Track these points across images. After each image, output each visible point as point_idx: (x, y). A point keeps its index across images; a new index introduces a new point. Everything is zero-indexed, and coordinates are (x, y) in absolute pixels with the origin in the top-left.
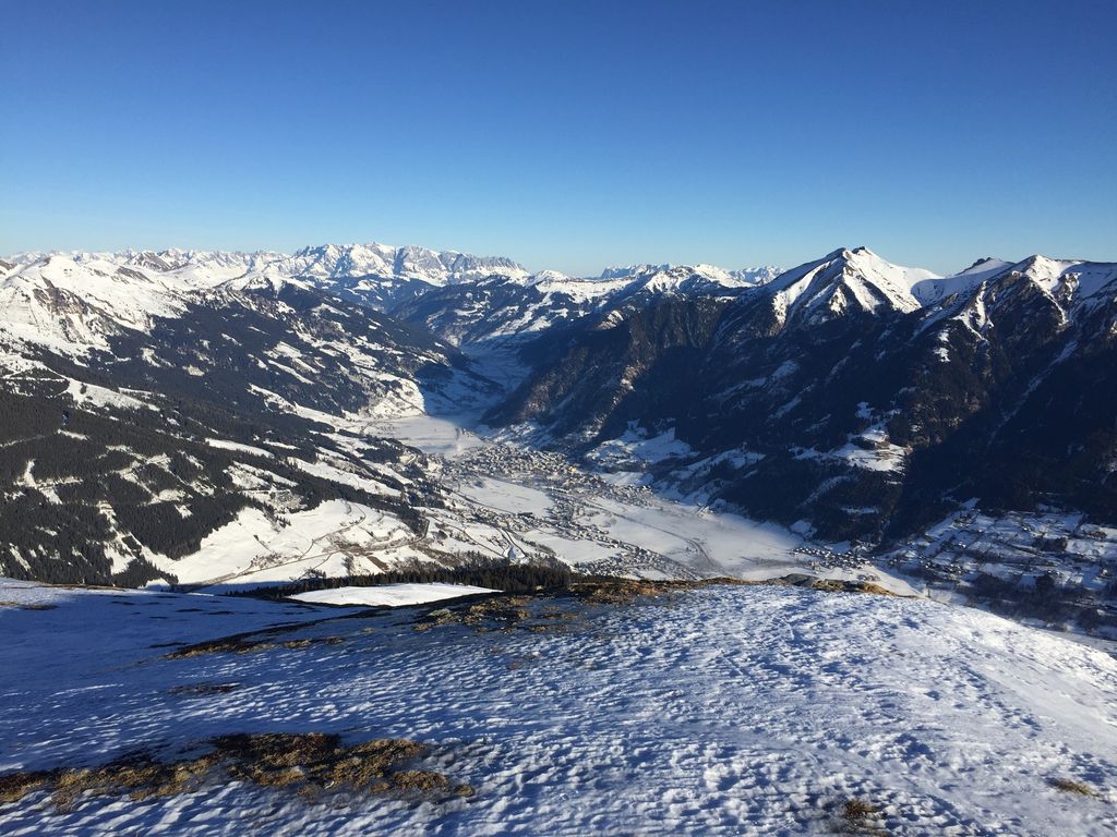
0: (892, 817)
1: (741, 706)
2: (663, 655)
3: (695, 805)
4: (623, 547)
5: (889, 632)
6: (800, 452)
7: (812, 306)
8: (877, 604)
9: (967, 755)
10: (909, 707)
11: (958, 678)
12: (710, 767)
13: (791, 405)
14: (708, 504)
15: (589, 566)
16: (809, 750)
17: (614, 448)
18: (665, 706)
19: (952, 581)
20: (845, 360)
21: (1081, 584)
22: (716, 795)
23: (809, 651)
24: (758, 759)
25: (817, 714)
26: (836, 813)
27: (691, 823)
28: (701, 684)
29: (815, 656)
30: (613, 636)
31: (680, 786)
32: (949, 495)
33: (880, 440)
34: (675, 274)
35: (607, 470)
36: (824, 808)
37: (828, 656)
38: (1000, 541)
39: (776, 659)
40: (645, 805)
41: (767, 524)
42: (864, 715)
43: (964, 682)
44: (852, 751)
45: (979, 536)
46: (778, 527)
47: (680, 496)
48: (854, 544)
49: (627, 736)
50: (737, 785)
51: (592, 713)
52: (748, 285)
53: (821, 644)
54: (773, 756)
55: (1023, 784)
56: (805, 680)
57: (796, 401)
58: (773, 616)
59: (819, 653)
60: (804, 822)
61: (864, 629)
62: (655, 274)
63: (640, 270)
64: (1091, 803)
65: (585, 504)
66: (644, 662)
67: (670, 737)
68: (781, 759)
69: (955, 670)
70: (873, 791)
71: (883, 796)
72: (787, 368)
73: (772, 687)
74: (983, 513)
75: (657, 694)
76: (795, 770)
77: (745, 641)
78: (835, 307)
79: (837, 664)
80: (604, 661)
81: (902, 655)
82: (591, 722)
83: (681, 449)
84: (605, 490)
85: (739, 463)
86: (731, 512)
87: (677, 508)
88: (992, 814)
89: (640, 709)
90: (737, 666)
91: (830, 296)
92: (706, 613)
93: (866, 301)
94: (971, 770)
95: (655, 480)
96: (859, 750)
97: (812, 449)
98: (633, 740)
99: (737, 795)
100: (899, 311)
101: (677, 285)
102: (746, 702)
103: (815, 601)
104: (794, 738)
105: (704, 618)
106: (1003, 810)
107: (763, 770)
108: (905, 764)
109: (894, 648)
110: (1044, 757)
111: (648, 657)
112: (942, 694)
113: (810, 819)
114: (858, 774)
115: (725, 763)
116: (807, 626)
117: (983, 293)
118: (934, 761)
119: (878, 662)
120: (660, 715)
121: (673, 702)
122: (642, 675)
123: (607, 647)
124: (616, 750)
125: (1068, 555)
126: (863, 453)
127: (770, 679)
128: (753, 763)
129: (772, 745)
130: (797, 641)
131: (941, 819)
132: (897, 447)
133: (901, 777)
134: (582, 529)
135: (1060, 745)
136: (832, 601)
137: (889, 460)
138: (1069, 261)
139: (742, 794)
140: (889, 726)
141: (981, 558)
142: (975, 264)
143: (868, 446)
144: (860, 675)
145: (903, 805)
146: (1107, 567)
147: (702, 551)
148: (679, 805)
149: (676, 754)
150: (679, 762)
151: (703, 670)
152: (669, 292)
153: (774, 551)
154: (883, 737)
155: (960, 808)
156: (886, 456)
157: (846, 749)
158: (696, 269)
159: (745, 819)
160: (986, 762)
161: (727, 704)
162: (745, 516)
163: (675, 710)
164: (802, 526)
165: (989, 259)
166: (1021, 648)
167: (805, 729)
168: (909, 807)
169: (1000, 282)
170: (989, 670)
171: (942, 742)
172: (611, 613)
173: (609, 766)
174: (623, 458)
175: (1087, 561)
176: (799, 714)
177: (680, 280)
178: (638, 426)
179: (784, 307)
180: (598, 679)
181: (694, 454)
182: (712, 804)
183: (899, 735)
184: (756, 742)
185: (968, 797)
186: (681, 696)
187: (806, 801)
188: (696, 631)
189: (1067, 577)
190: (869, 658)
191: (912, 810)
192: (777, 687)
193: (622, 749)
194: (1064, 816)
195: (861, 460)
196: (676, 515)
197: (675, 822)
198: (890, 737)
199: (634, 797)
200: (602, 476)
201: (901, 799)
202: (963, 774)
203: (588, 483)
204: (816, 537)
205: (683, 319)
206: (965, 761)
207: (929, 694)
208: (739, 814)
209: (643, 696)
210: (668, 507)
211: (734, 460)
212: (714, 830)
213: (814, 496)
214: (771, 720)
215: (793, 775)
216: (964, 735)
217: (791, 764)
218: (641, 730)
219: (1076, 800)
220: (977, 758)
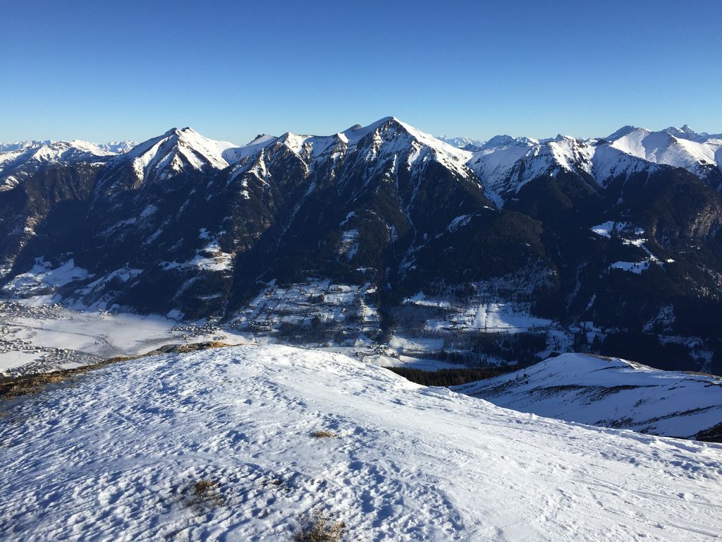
0: (224, 484)
1: (125, 443)
2: (67, 422)
3: (92, 520)
4: (45, 351)
5: (222, 369)
6: (167, 265)
7: (160, 167)
8: (217, 354)
9: (267, 433)
10: (234, 413)
11: (263, 388)
12: (103, 490)
13: (156, 235)
14: (107, 309)
15: (19, 370)
16: (172, 458)
17: (26, 280)
18: (69, 458)
19: (267, 330)
20: (187, 202)
21: (334, 319)
22: (107, 508)
23: (172, 394)
24: (137, 475)
25: (177, 434)
26: (190, 494)
27: (90, 533)
28: (97, 435)
29: (176, 396)
30: (27, 418)
31: (81, 511)
32: (259, 280)
33: (216, 251)
34: (56, 147)
35: (23, 297)
36: (182, 493)
37: (185, 394)
38: (290, 302)
39: (150, 405)
40: (54, 532)
41: (151, 315)
42: (207, 426)
43: (266, 389)
44: (199, 450)
45: (279, 301)
46: (159, 316)
47: (85, 307)
48: (208, 319)
49: (39, 487)
50: (122, 497)
51: (10, 479)
52: (114, 154)
53: (180, 387)
54: (146, 470)
55: (298, 441)
56: (170, 414)
57: (159, 232)
58: (149, 376)
59: (179, 394)
60: (168, 507)
61: (207, 371)
62: (40, 148)
63: (27, 145)
64: (332, 441)
65: (8, 324)
66: (53, 430)
67: (73, 479)
68: (153, 470)
69: (261, 383)
70: (212, 472)
71: (219, 472)
72: (149, 210)
73: (147, 424)
74: (279, 288)
75: (63, 451)
76: (162, 474)
77: (128, 398)
78: (176, 167)
79: (190, 398)
80: (20, 438)
81: (230, 382)
82: (10, 485)
83: (80, 273)
84: (24, 311)
85: (125, 278)
86: (124, 312)
87: (84, 315)
88: (281, 464)
89: (50, 465)
90: (123, 416)
91: (171, 160)
92: (100, 385)
93: (196, 163)
94: (269, 441)
95: (64, 298)
96: (204, 449)
97: (174, 262)
98: (43, 489)
99: (123, 503)
100: (216, 168)
101: (59, 155)
102: (129, 439)
103: (178, 360)
104: (163, 453)
105: (98, 389)
106: (286, 459)
107: (140, 481)
108: (232, 449)
109: (225, 380)
110: (308, 422)
111: (55, 426)
112: (254, 400)
113: (172, 503)
114: (203, 464)
115: (114, 485)
116: (172, 378)
117: (263, 156)
118: (249, 442)
119: (216, 390)
120: (65, 465)
121: (75, 453)
122: (51, 441)
123: (22, 427)
124: (30, 500)
125: (325, 304)
126: (207, 261)
127: (146, 419)
128: (134, 478)
129: (147, 462)
130: (165, 389)
131: (253, 476)
132: (227, 254)
133: (229, 458)
134: (9, 343)
135: (317, 412)
136: (188, 358)
137: (222, 263)
138: (306, 136)
139: (126, 501)
140: (222, 428)
141: (281, 314)
142: (256, 138)
143: (209, 255)
144: (205, 401)
145: (231, 475)
146: (345, 307)
147: (106, 342)
148: (80, 524)
149: (77, 489)
150: (79, 494)
151: (98, 425)
152: (53, 161)
153: (157, 333)
154: (218, 436)
155: (263, 466)
156: (221, 260)
157: (196, 450)
158: (72, 143)
159: (128, 518)
160: (278, 434)
161: (115, 444)
162: (134, 313)
163: (77, 458)
164: (174, 313)
165: (263, 135)
166: (298, 362)
167: (170, 446)
168: (234, 475)
169: (271, 149)
170: (279, 379)
171: (253, 429)
172: (26, 402)
173: (25, 513)
174: (35, 286)
175: (335, 305)
176: (165, 437)
177: (61, 152)
178: (44, 261)
179: (141, 168)
180: (15, 452)
181: (91, 276)
182: (106, 514)
183: (228, 432)
184: (136, 464)
185: (268, 458)
186: (81, 448)
187: (170, 492)
188: (92, 399)
189: (326, 316)
190: (211, 389)
191: (236, 476)
192: (151, 423)
193: (35, 498)
194: (319, 453)
195: (206, 265)
196: (84, 321)
197: (77, 537)
198: (223, 435)
199: (45, 529)
200: (20, 302)
201: (229, 471)
202: (265, 445)
203: (9, 308)
204: (184, 319)
205: (68, 180)
206: (266, 436)
207: (246, 402)
208: (124, 516)
209: (52, 455)
210: (76, 316)
211: (122, 276)
212: (107, 532)
213: (180, 292)
214: (147, 446)
215: (161, 478)
216: (265, 421)
217: (160, 471)
218: (50, 480)
219: (325, 442)
220: (272, 433)
